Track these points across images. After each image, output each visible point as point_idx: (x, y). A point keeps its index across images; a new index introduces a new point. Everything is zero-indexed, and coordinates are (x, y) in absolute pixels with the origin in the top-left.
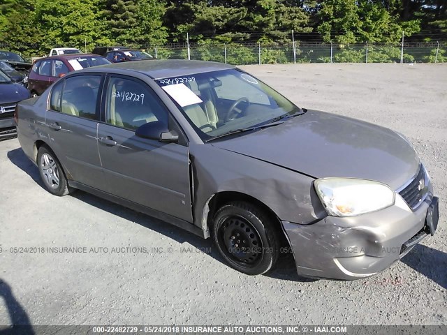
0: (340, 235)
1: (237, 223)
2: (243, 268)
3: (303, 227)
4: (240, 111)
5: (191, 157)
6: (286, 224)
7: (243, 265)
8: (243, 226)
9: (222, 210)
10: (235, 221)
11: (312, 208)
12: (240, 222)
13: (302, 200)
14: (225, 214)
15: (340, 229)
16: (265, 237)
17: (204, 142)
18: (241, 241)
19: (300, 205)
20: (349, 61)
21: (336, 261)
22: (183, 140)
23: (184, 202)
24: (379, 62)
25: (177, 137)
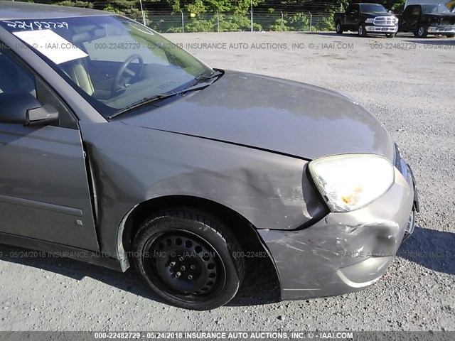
0: (348, 237)
1: (179, 242)
2: (190, 303)
3: (292, 234)
4: (133, 74)
5: (87, 146)
6: (265, 233)
7: (190, 299)
8: (189, 244)
9: (150, 225)
10: (174, 239)
11: (304, 204)
12: (184, 240)
13: (290, 195)
14: (157, 231)
15: (348, 229)
16: (228, 256)
17: (107, 119)
18: (188, 268)
19: (287, 202)
20: (200, 30)
21: (340, 273)
22: (68, 119)
23: (80, 222)
24: (230, 31)
25: (55, 115)
